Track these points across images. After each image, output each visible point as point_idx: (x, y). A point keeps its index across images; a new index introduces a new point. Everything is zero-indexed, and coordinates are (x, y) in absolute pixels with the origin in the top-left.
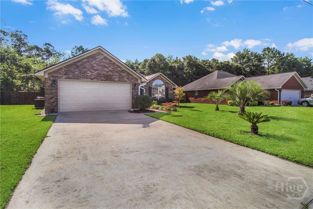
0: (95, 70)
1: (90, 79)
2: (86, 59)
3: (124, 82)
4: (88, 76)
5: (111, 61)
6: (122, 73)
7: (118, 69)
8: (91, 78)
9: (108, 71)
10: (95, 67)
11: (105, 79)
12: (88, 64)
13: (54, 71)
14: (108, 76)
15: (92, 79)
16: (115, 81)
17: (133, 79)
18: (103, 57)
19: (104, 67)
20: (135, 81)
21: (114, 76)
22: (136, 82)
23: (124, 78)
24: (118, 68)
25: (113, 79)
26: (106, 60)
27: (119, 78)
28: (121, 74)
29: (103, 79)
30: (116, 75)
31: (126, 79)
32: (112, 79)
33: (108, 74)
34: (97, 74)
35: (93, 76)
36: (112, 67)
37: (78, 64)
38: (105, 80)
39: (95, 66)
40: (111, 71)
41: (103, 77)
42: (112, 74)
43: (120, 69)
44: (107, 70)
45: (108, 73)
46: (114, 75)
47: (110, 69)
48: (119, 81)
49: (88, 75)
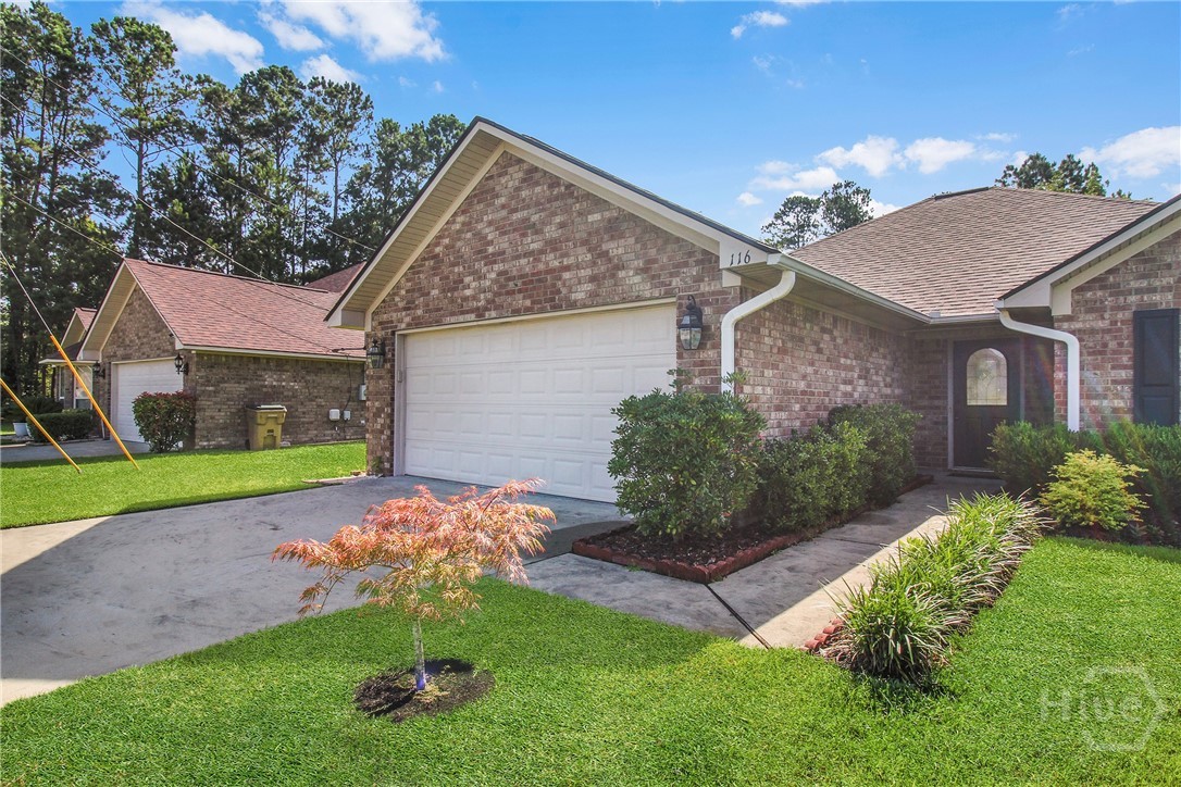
0: (491, 261)
1: (473, 317)
2: (464, 212)
3: (624, 300)
4: (465, 299)
5: (555, 182)
6: (612, 238)
7: (591, 218)
8: (478, 309)
9: (542, 252)
10: (491, 243)
11: (528, 303)
12: (469, 235)
13: (384, 301)
14: (539, 281)
15: (480, 313)
16: (573, 305)
17: (686, 264)
18: (521, 175)
19: (525, 228)
20: (698, 279)
21: (566, 275)
22: (705, 288)
23: (621, 274)
24: (590, 213)
25: (564, 291)
26: (537, 184)
27: (593, 279)
28: (604, 247)
29: (521, 301)
30: (578, 267)
31: (637, 279)
32: (559, 292)
33: (541, 267)
34: (495, 281)
35: (482, 296)
36: (558, 219)
37: (438, 250)
38: (528, 310)
39: (489, 238)
40: (553, 245)
41: (520, 291)
42: (556, 263)
43: (596, 217)
44: (534, 246)
45: (539, 260)
46: (567, 268)
47: (551, 232)
48: (594, 299)
49: (468, 292)
